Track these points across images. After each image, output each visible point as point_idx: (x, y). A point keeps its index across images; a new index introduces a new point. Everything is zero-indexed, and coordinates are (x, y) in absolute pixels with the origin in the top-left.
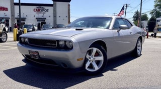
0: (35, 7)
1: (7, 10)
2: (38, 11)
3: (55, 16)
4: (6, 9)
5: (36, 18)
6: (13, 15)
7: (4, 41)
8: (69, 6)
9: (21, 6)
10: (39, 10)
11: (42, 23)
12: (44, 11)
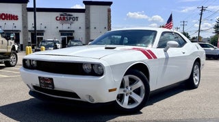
0: (58, 14)
1: (17, 19)
2: (62, 19)
3: (88, 28)
4: (15, 18)
5: (60, 31)
6: (25, 27)
7: (13, 64)
8: (109, 11)
9: (37, 13)
10: (64, 18)
11: (69, 39)
12: (71, 20)
